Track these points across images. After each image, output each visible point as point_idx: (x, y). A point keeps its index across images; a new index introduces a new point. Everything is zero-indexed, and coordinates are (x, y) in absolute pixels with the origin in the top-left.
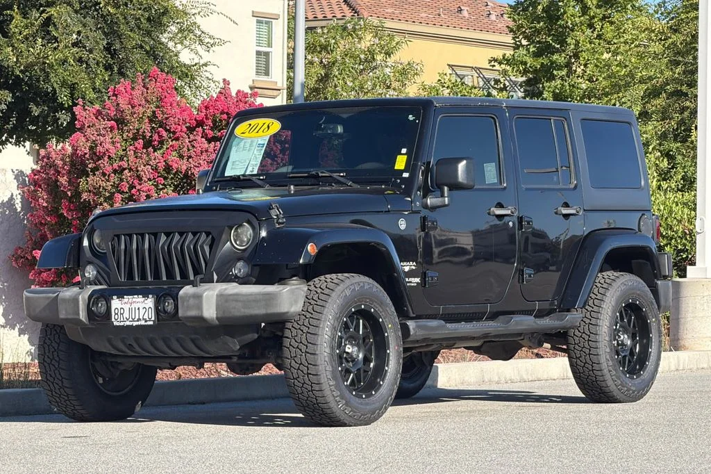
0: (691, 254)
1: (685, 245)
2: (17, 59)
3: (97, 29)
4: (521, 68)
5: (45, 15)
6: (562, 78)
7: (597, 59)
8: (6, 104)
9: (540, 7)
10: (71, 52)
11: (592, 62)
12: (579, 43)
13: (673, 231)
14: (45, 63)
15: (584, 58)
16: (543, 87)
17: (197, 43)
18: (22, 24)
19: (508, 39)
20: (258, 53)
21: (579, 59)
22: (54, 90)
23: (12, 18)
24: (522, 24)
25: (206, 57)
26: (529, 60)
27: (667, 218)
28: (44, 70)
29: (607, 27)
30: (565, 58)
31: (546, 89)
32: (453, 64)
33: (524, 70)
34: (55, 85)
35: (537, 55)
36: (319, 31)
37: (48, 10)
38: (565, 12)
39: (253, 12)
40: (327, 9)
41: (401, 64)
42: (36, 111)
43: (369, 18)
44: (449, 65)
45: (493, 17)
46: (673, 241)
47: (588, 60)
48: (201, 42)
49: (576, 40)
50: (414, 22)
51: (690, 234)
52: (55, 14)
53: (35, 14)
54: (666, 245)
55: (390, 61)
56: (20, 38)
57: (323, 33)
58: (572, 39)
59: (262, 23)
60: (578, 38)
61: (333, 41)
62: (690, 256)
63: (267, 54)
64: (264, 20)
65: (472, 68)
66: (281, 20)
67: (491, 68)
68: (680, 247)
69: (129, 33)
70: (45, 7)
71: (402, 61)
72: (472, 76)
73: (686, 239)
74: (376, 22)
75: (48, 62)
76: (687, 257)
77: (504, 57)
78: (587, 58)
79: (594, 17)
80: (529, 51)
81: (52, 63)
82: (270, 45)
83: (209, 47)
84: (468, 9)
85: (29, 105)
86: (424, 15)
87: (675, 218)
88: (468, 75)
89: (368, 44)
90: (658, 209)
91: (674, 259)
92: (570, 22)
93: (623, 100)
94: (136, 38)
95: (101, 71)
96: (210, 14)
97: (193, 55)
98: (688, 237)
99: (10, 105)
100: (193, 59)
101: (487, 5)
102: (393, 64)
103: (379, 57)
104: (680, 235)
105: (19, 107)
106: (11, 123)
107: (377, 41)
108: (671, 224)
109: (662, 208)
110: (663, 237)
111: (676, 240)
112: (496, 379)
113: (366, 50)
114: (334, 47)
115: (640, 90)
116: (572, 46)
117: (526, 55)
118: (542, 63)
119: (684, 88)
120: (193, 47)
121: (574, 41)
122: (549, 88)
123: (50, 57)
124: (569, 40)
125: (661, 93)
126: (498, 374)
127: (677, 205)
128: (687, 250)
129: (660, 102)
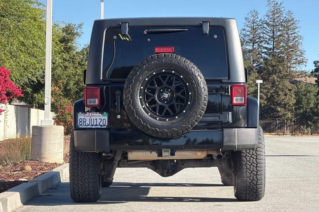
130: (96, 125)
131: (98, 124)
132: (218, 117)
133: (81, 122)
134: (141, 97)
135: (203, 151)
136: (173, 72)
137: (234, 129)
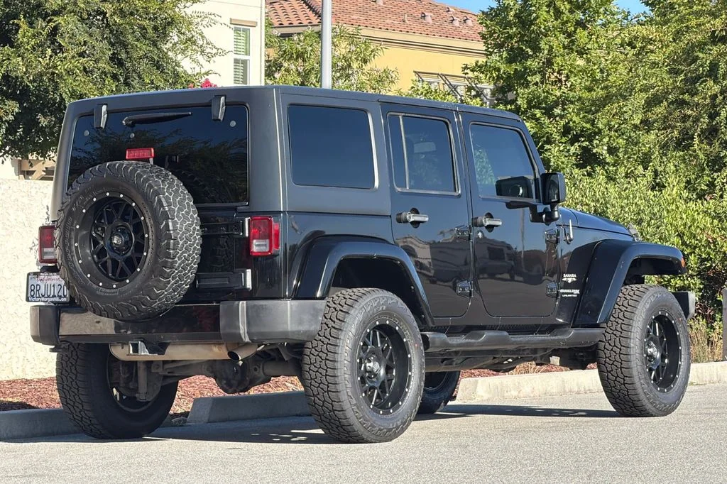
0: (714, 262)
1: (709, 254)
2: (27, 70)
3: (103, 39)
4: (494, 75)
5: (52, 24)
6: (536, 84)
7: (571, 65)
8: (13, 115)
9: (512, 13)
10: (80, 61)
11: (566, 67)
12: (552, 48)
13: (697, 240)
14: (53, 74)
15: (558, 64)
16: (517, 94)
17: (199, 53)
18: (30, 34)
19: (481, 46)
20: (236, 61)
21: (553, 65)
22: (62, 100)
23: (18, 27)
24: (494, 30)
25: (207, 67)
26: (503, 68)
27: (690, 226)
28: (53, 81)
29: (580, 32)
30: (539, 63)
31: (520, 95)
32: (419, 71)
33: (497, 76)
34: (64, 95)
35: (510, 61)
36: (296, 38)
37: (55, 19)
38: (537, 17)
39: (231, 19)
40: (292, 16)
41: (378, 71)
42: (43, 122)
43: (344, 25)
44: (415, 72)
45: (456, 23)
46: (697, 250)
47: (562, 66)
48: (203, 52)
49: (550, 46)
50: (380, 28)
51: (714, 243)
52: (63, 23)
53: (40, 23)
54: (691, 254)
55: (367, 68)
56: (29, 47)
57: (300, 40)
58: (546, 44)
59: (240, 31)
60: (551, 44)
61: (310, 48)
62: (714, 265)
63: (245, 62)
64: (241, 29)
65: (438, 74)
66: (258, 28)
67: (464, 75)
68: (704, 256)
69: (136, 43)
70: (52, 15)
71: (378, 68)
72: (438, 83)
73: (710, 248)
74: (351, 30)
75: (57, 72)
76: (711, 265)
77: (476, 64)
78: (560, 64)
79: (567, 22)
80: (502, 57)
81: (62, 73)
82: (247, 53)
83: (210, 57)
84: (432, 15)
85: (37, 115)
86: (388, 21)
87: (698, 227)
88: (434, 82)
89: (343, 51)
90: (681, 218)
91: (698, 268)
92: (543, 27)
93: (624, 109)
94: (143, 48)
95: (109, 81)
96: (212, 25)
97: (194, 65)
98: (712, 246)
99: (17, 116)
100: (194, 68)
101: (449, 11)
102: (369, 72)
103: (355, 65)
104: (703, 243)
105: (26, 118)
106: (18, 134)
107: (353, 48)
108: (694, 232)
109: (684, 216)
110: (687, 246)
111: (700, 249)
112: (576, 389)
113: (342, 57)
114: (310, 55)
115: (639, 99)
116: (546, 52)
117: (499, 61)
118: (516, 69)
119: (686, 97)
120: (194, 57)
121: (547, 47)
122: (523, 95)
123: (59, 68)
124: (542, 45)
125: (662, 102)
126: (577, 385)
127: (698, 214)
128: (711, 259)
129: (660, 110)
130: (54, 296)
131: (56, 294)
132: (227, 279)
133: (33, 290)
134: (76, 245)
135: (220, 344)
136: (121, 196)
137: (237, 302)
